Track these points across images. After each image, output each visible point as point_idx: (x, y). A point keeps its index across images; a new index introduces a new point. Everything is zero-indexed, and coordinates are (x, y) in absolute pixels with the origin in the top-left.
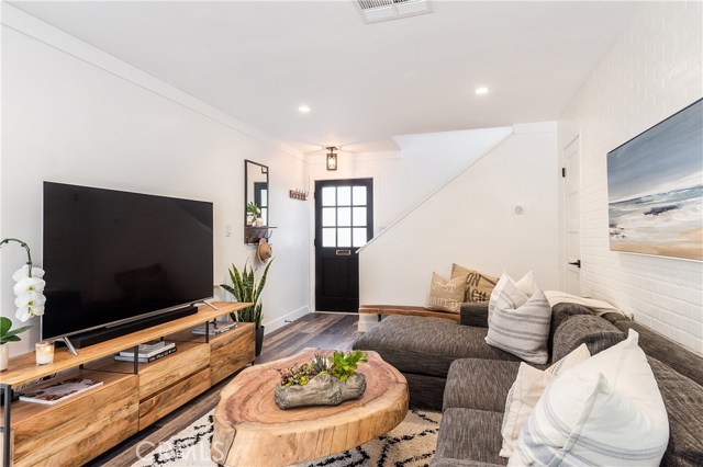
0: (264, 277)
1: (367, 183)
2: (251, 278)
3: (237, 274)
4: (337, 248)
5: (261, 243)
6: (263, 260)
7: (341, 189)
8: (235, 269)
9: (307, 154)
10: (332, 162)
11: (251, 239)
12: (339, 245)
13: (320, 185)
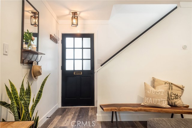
0: (41, 92)
1: (91, 36)
2: (28, 92)
3: (14, 90)
4: (74, 71)
5: (34, 64)
6: (35, 77)
7: (77, 39)
8: (12, 86)
9: (59, 17)
10: (75, 21)
11: (26, 61)
12: (75, 69)
13: (64, 36)
